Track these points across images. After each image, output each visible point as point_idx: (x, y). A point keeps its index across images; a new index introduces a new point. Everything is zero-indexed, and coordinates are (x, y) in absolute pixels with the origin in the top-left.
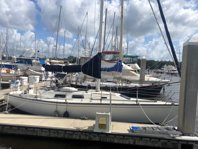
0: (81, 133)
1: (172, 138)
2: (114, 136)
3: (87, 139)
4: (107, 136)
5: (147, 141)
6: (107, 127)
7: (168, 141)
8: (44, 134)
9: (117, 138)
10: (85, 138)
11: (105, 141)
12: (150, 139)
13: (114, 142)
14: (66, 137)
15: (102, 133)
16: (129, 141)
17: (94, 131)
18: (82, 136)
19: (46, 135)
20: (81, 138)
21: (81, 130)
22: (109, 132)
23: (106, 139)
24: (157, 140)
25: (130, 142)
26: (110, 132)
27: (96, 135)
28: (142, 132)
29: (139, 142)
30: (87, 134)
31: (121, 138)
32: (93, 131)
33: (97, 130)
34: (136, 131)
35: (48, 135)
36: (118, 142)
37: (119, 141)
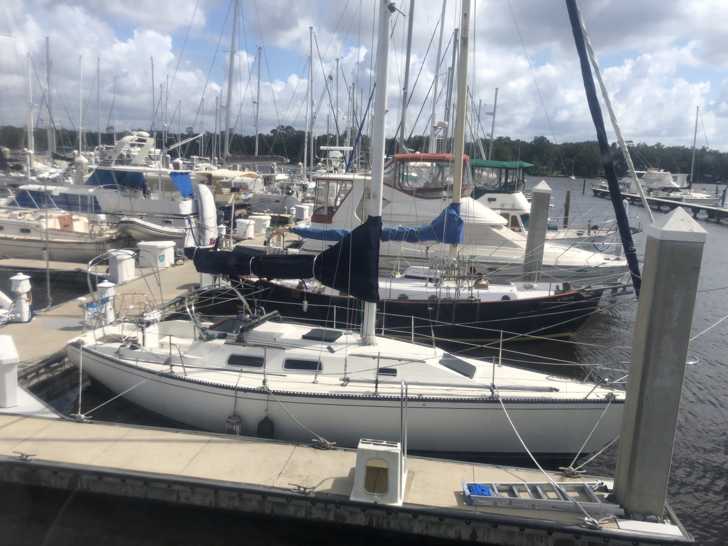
0: (312, 503)
1: (588, 530)
2: (410, 516)
3: (331, 518)
4: (389, 514)
5: (511, 533)
6: (390, 488)
7: (576, 537)
8: (201, 500)
9: (420, 521)
10: (323, 517)
11: (385, 526)
12: (522, 530)
13: (413, 532)
14: (268, 511)
15: (375, 506)
16: (458, 531)
17: (352, 499)
18: (314, 510)
19: (207, 504)
20: (313, 516)
21: (312, 495)
22: (396, 501)
23: (389, 523)
24: (543, 532)
25: (459, 533)
26: (399, 504)
27: (358, 510)
28: (499, 505)
29: (488, 535)
30: (330, 506)
31: (432, 523)
32: (349, 497)
33: (359, 495)
34: (479, 501)
35: (211, 503)
36: (425, 533)
37: (427, 528)
